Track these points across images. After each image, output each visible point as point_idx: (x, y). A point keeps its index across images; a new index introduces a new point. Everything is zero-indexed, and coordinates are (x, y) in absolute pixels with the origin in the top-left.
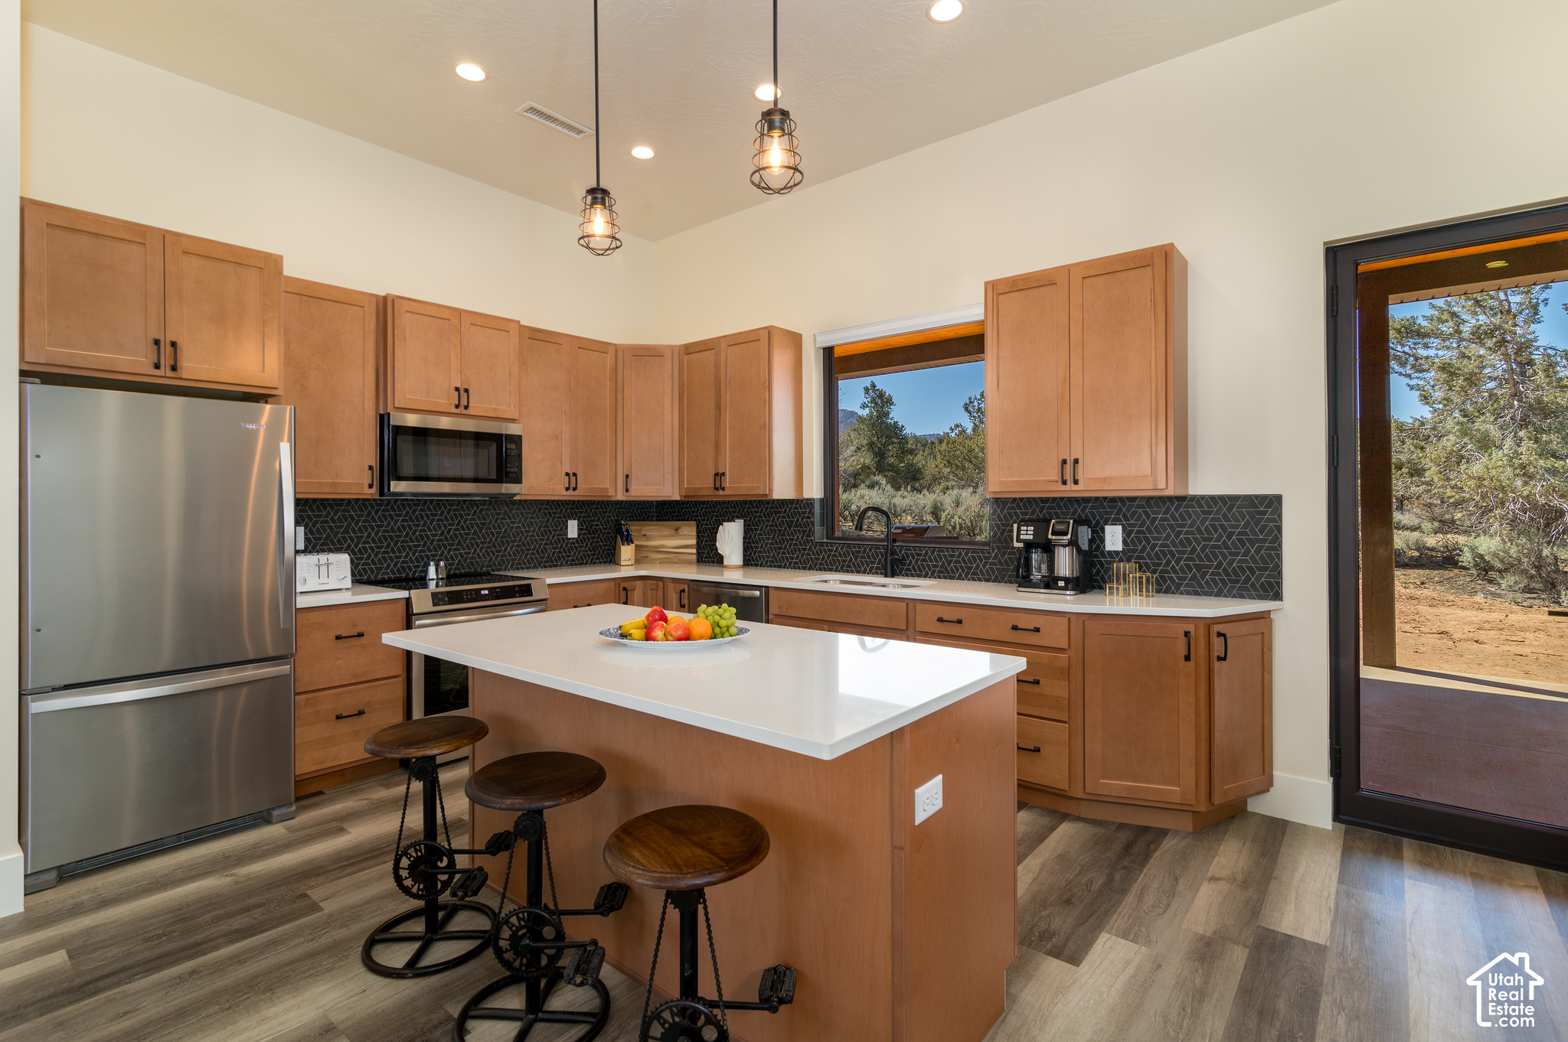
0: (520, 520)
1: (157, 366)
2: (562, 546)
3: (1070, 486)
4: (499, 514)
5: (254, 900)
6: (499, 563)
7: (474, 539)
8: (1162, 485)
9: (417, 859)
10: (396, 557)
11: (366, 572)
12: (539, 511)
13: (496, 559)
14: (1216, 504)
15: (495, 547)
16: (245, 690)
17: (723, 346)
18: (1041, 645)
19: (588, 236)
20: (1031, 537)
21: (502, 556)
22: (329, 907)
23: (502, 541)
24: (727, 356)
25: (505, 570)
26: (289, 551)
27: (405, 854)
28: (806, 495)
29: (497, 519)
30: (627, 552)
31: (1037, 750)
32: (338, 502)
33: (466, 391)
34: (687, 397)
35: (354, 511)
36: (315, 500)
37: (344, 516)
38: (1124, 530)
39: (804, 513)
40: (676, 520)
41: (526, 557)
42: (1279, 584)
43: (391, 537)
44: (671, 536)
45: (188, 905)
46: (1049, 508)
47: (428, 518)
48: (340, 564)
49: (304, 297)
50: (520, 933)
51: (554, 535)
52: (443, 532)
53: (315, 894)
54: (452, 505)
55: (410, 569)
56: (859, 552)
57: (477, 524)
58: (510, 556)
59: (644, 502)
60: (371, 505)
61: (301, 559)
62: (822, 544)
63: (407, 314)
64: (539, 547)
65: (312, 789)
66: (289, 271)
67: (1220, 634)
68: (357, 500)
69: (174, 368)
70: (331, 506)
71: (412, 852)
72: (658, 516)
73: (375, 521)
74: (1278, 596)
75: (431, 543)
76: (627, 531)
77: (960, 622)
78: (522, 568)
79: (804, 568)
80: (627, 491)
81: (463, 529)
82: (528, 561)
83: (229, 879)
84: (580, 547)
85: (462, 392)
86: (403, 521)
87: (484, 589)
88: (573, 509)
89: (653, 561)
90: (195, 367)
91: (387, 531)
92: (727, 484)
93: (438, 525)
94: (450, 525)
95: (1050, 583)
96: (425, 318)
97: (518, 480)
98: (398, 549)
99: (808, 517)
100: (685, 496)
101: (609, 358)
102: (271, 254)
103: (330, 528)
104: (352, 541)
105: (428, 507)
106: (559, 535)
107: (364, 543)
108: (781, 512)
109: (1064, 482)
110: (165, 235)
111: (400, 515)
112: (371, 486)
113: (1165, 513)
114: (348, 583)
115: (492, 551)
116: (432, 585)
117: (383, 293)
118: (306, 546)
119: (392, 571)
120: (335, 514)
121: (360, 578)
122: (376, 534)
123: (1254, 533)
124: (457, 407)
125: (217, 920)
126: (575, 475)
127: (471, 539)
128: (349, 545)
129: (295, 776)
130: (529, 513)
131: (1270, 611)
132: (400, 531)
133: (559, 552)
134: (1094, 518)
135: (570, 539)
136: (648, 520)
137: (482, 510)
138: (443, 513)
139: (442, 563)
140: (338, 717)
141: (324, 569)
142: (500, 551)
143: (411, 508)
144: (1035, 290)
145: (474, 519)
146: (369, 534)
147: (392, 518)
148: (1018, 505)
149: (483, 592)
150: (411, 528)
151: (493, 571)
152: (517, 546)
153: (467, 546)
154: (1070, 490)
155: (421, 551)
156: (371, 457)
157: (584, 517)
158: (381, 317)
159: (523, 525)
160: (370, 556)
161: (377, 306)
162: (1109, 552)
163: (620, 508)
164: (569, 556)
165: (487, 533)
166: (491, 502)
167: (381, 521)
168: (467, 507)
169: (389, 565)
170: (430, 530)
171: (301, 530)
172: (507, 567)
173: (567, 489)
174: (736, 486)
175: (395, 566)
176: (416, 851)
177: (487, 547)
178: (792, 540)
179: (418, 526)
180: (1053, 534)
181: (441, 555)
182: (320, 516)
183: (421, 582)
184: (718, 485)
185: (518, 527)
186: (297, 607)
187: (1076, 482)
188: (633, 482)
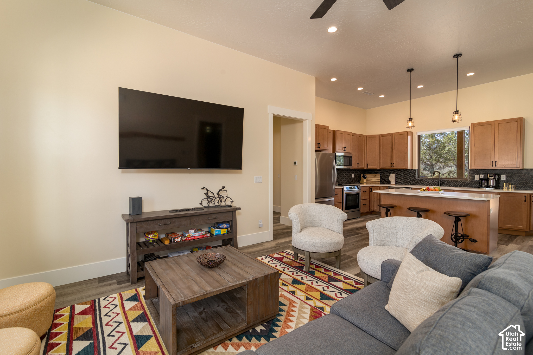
8: (518, 167)
17: (394, 135)
20: (483, 177)
28: (414, 168)
34: (382, 146)
38: (506, 176)
40: (375, 174)
44: (373, 177)
51: (350, 177)
59: (371, 170)
62: (418, 179)
64: (348, 179)
69: (320, 148)
76: (366, 176)
79: (413, 184)
80: (367, 167)
82: (346, 182)
85: (345, 148)
89: (369, 183)
92: (394, 166)
95: (488, 187)
97: (351, 165)
99: (414, 173)
100: (381, 169)
101: (364, 138)
108: (406, 172)
124: (344, 151)
126: (359, 164)
134: (498, 173)
135: (353, 178)
144: (485, 126)
154: (494, 168)
157: (355, 173)
158: (333, 134)
162: (502, 181)
165: (341, 176)
173: (358, 167)
174: (397, 167)
177: (341, 179)
178: (409, 178)
180: (489, 176)
184: (391, 166)
185: (345, 175)
187: (496, 166)
188: (369, 165)
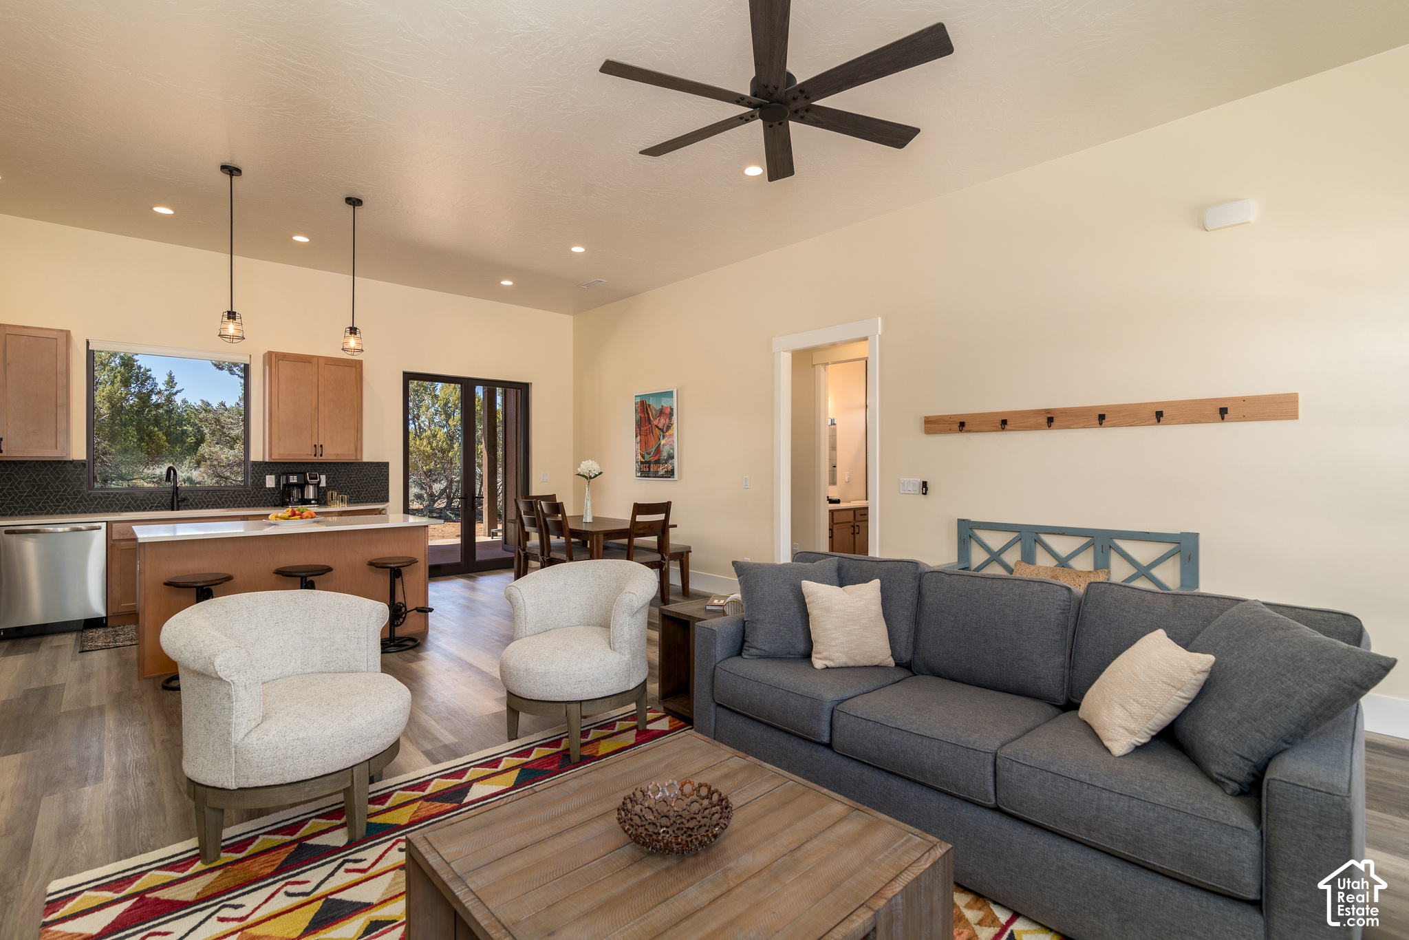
3: (318, 457)
17: (3, 333)
20: (296, 481)
38: (325, 476)
42: (388, 496)
46: (310, 466)
74: (387, 501)
92: (4, 447)
99: (80, 474)
109: (315, 455)
113: (347, 469)
123: (379, 477)
134: (320, 471)
144: (300, 363)
162: (324, 487)
187: (321, 455)
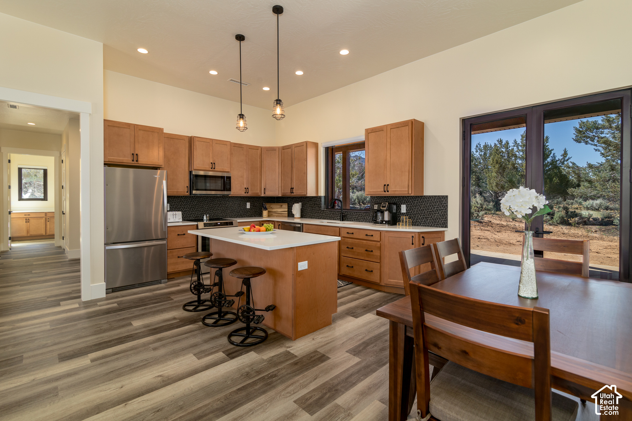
0: (232, 202)
1: (133, 161)
2: (245, 211)
3: (387, 193)
4: (225, 200)
5: (157, 298)
6: (225, 216)
7: (218, 208)
8: (410, 192)
9: (195, 285)
10: (195, 213)
11: (186, 217)
12: (238, 199)
13: (224, 214)
14: (431, 198)
15: (224, 211)
16: (153, 248)
17: (293, 147)
18: (373, 240)
19: (239, 127)
20: (377, 208)
21: (226, 213)
22: (175, 300)
23: (226, 209)
24: (294, 150)
25: (227, 218)
26: (166, 211)
27: (193, 284)
28: (319, 195)
29: (225, 202)
30: (265, 213)
31: (372, 271)
32: (178, 197)
33: (214, 163)
34: (283, 164)
35: (183, 199)
36: (172, 196)
37: (180, 201)
38: (406, 206)
39: (319, 201)
40: (282, 203)
41: (233, 214)
42: (447, 223)
43: (193, 207)
44: (280, 208)
45: (142, 298)
46: (386, 199)
47: (204, 202)
48: (179, 214)
49: (169, 138)
50: (216, 298)
51: (242, 207)
52: (208, 206)
53: (172, 297)
54: (211, 198)
55: (199, 217)
56: (334, 213)
57: (218, 203)
58: (229, 213)
59: (272, 197)
60: (188, 197)
61: (169, 213)
62: (323, 211)
63: (197, 142)
64: (238, 211)
65: (171, 277)
66: (165, 131)
67: (423, 237)
68: (184, 196)
69: (137, 161)
70: (176, 197)
71: (194, 283)
72: (277, 202)
73: (189, 202)
74: (446, 227)
75: (205, 209)
76: (265, 206)
77: (353, 233)
78: (232, 217)
79: (319, 218)
80: (265, 193)
81: (214, 205)
82: (234, 215)
83: (151, 294)
84: (251, 211)
85: (213, 164)
86: (197, 202)
87: (219, 223)
88: (248, 199)
89: (274, 216)
90: (143, 160)
91: (192, 205)
92: (294, 191)
93: (207, 204)
94: (210, 204)
95: (382, 223)
96: (202, 142)
97: (230, 190)
98: (195, 211)
99: (320, 202)
100: (283, 195)
101: (259, 151)
102: (161, 128)
103: (176, 204)
104: (182, 208)
105: (204, 198)
106: (244, 207)
107: (186, 209)
108: (312, 200)
109: (385, 191)
110: (135, 125)
111: (196, 201)
112: (187, 192)
113: (417, 201)
114: (181, 220)
115: (223, 212)
116: (205, 221)
117: (190, 136)
118: (170, 210)
119: (194, 217)
120: (178, 200)
121: (184, 219)
122: (189, 206)
123: (441, 207)
124: (212, 168)
125: (150, 300)
126: (248, 188)
127: (217, 208)
128: (182, 209)
129: (167, 272)
130: (234, 200)
131: (444, 231)
132: (196, 205)
133: (244, 213)
134: (398, 202)
135: (247, 208)
136: (273, 203)
137: (220, 199)
138: (208, 200)
139: (208, 215)
140: (179, 257)
141: (175, 216)
142: (225, 212)
143: (199, 198)
144: (378, 132)
145: (218, 202)
146: (187, 206)
147: (194, 202)
148: (378, 198)
149: (218, 224)
150: (199, 204)
151: (223, 218)
152: (231, 210)
153: (216, 210)
154: (387, 194)
155: (202, 211)
156: (187, 183)
157: (252, 202)
158: (190, 143)
159: (233, 204)
160: (187, 213)
161: (189, 139)
162: (402, 213)
163: (264, 199)
164: (247, 214)
165: (221, 206)
166: (223, 197)
167: (190, 202)
168: (216, 198)
169: (193, 215)
170: (205, 205)
171: (169, 205)
172: (227, 217)
173: (245, 193)
174: (297, 192)
175: (194, 216)
176: (195, 283)
177: (222, 211)
178: (315, 209)
179: (201, 204)
180: (382, 207)
181: (208, 213)
182: (174, 201)
183: (202, 220)
184: (291, 192)
185: (231, 205)
186: (168, 226)
187: (388, 191)
188: (267, 190)
